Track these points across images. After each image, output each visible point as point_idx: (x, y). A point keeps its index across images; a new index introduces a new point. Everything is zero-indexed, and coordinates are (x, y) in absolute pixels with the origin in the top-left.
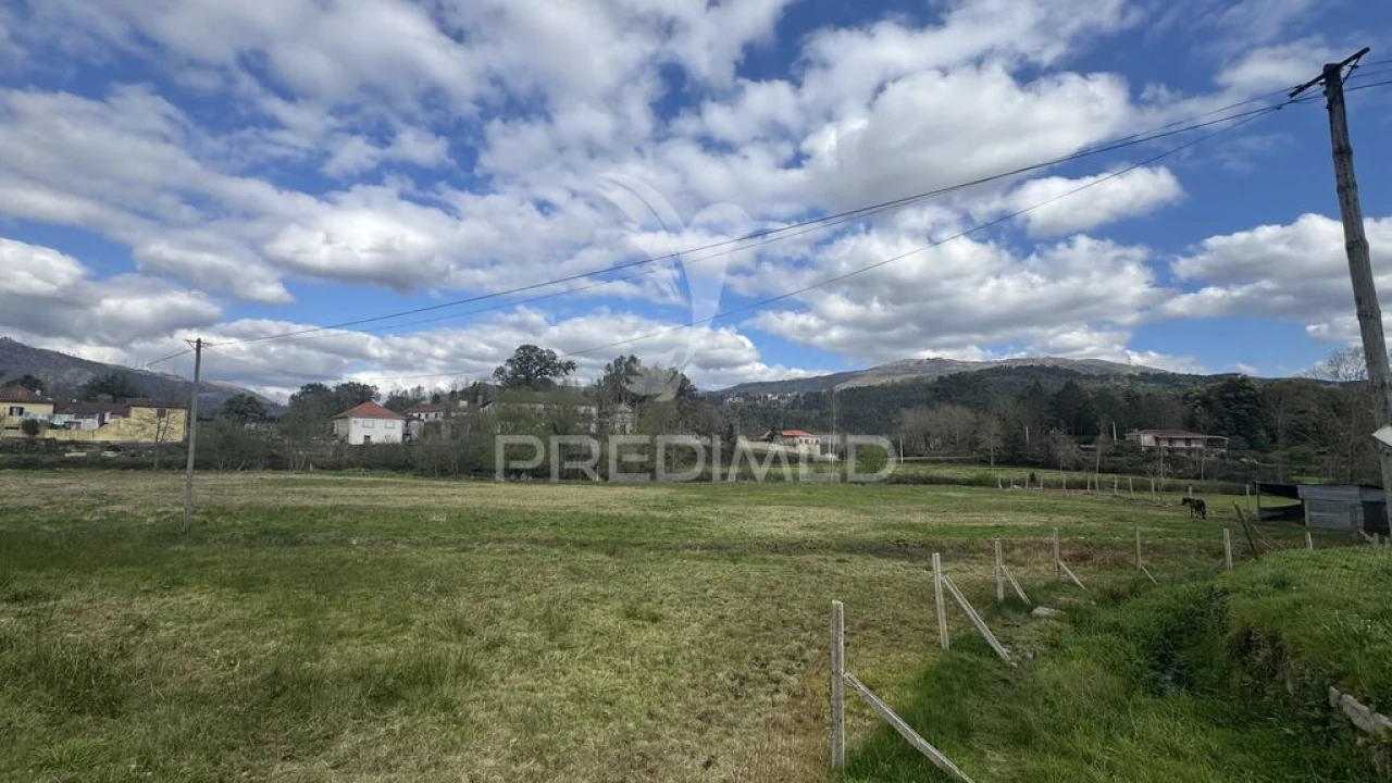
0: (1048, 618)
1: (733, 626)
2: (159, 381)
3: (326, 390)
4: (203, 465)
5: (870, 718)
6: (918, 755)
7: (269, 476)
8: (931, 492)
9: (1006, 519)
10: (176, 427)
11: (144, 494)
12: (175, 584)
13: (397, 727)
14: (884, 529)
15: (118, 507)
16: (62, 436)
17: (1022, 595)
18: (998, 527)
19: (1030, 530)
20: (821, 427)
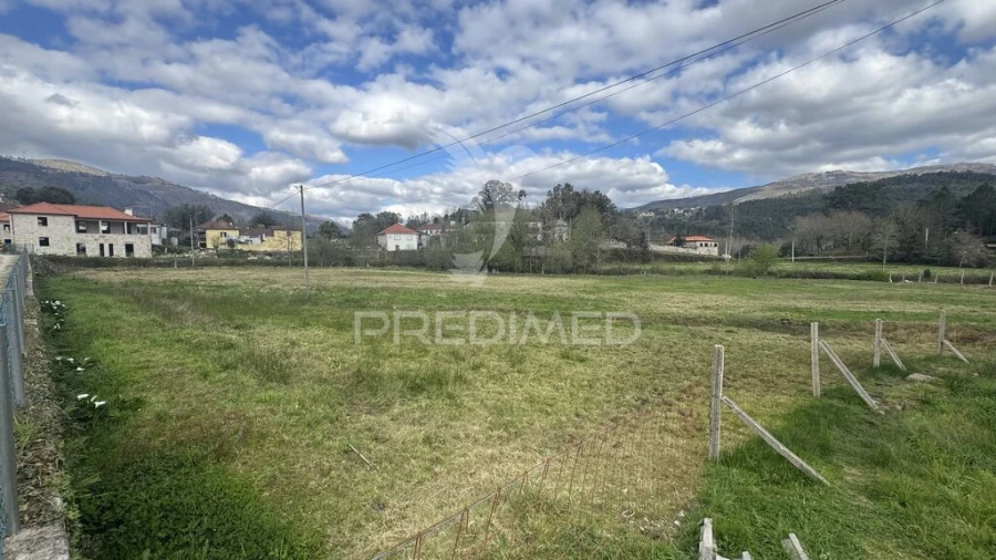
0: (924, 382)
1: (639, 369)
2: (285, 215)
3: (372, 217)
4: (312, 264)
5: (743, 434)
6: (781, 458)
7: (346, 270)
8: (819, 284)
9: (893, 307)
10: (297, 242)
11: (286, 280)
12: (306, 324)
13: (424, 404)
14: (770, 310)
15: (276, 286)
16: (245, 248)
17: (899, 363)
18: (883, 312)
19: (917, 316)
20: (717, 233)
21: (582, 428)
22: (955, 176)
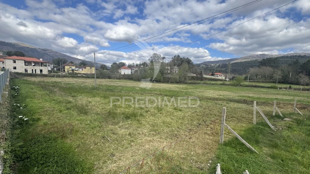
0: (289, 121)
1: (198, 114)
2: (90, 62)
3: (117, 64)
4: (98, 78)
5: (231, 136)
6: (243, 144)
7: (108, 80)
8: (256, 89)
9: (279, 97)
10: (93, 71)
11: (90, 82)
12: (94, 96)
13: (129, 123)
14: (240, 97)
15: (86, 84)
16: (77, 72)
17: (281, 115)
18: (276, 98)
19: (287, 100)
20: (225, 72)
21: (179, 132)
22: (300, 57)
